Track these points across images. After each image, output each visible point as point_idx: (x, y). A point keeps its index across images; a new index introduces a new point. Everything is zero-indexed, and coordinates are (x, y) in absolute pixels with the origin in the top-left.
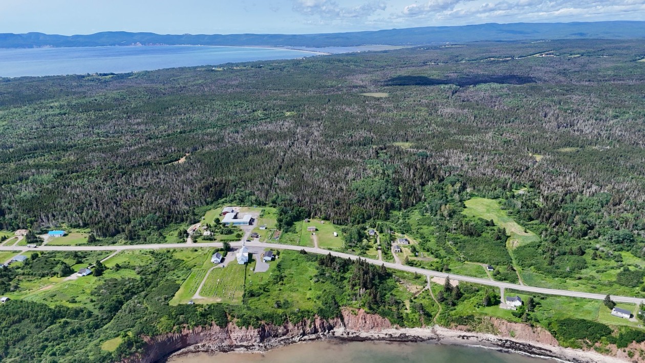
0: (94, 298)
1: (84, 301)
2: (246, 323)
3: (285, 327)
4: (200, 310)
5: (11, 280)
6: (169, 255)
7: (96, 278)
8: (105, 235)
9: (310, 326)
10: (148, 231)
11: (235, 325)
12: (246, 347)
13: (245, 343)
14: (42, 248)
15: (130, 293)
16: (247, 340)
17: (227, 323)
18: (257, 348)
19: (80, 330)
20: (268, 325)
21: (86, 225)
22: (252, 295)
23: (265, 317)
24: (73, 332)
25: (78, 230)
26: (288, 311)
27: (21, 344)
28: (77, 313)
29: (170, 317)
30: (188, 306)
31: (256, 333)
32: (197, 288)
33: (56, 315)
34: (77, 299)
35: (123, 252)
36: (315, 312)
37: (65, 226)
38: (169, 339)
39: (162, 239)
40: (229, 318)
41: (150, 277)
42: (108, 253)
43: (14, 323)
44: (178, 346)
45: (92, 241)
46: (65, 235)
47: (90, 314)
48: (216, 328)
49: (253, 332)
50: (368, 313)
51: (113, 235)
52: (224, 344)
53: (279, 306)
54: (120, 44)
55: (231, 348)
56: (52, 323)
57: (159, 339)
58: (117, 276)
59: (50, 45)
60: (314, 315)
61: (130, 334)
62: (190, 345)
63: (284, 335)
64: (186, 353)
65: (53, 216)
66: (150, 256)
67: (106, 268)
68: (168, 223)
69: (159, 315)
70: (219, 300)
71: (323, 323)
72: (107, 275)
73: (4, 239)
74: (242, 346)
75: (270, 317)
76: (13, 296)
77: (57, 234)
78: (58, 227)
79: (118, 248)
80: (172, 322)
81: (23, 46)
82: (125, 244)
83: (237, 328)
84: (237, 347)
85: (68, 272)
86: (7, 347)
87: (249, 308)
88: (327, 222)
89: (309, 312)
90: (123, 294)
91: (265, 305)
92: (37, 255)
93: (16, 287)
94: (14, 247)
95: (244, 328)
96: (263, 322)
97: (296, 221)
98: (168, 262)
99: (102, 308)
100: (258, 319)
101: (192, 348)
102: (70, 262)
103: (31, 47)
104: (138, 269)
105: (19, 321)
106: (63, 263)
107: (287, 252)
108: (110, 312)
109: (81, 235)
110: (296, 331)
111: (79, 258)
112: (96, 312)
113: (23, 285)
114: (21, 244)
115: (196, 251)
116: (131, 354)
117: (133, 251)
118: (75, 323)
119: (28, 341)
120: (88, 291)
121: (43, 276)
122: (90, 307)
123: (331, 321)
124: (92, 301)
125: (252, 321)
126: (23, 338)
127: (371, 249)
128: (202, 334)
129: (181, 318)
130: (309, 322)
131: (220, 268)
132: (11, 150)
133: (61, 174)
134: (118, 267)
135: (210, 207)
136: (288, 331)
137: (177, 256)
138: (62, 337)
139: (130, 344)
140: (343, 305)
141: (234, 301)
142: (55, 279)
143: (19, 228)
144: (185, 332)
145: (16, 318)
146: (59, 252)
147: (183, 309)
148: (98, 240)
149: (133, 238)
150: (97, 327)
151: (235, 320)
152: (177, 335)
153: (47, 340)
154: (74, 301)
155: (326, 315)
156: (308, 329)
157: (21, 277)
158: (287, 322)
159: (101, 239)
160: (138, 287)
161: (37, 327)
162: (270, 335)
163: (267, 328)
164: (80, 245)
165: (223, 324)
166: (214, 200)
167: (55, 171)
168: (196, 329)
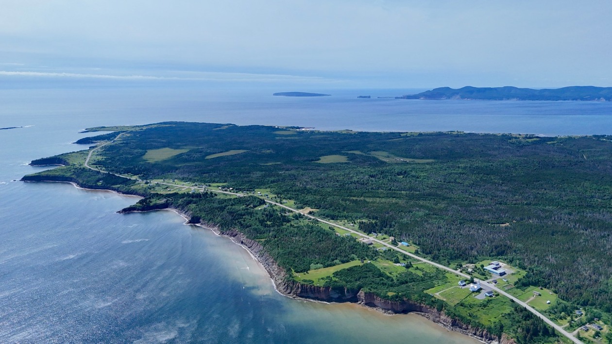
0: (398, 276)
1: (394, 276)
2: (448, 314)
3: (467, 326)
4: (433, 299)
5: (376, 256)
6: (444, 273)
7: (405, 269)
8: (423, 252)
9: (480, 332)
10: (445, 258)
11: (444, 313)
12: (444, 325)
13: (445, 323)
14: (396, 248)
15: (413, 280)
16: (446, 322)
17: (441, 310)
18: (449, 327)
19: (386, 284)
20: (459, 320)
21: (419, 245)
22: (462, 305)
23: (459, 316)
24: (383, 284)
25: (415, 245)
26: (473, 320)
27: (364, 279)
28: (388, 278)
29: (420, 296)
30: (429, 295)
31: (451, 321)
32: (440, 291)
33: (381, 275)
34: (392, 273)
35: (425, 263)
36: (486, 327)
37: (411, 242)
38: (415, 305)
39: (448, 264)
40: (444, 308)
41: (426, 278)
42: (419, 260)
43: (367, 271)
44: (418, 310)
45: (417, 253)
46: (408, 246)
47: (392, 280)
48: (435, 310)
49: (449, 320)
50: (515, 342)
51: (427, 254)
52: (436, 319)
53: (470, 316)
54: (582, 99)
55: (438, 322)
56: (378, 277)
57: (411, 302)
58: (414, 272)
59: (516, 98)
60: (485, 328)
61: (400, 294)
62: (423, 312)
63: (465, 329)
64: (419, 314)
65: (409, 235)
66: (435, 270)
67: (413, 267)
68: (458, 258)
69: (416, 293)
70: (445, 300)
71: (488, 334)
72: (410, 270)
73: (384, 239)
74: (443, 323)
75: (462, 318)
76: (372, 262)
77: (405, 244)
78: (408, 241)
79: (424, 260)
80: (419, 298)
81: (495, 98)
82: (429, 260)
83: (444, 315)
84: (441, 323)
85: (397, 262)
86: (360, 278)
87: (455, 309)
88: (555, 295)
89: (483, 325)
90: (410, 279)
91: (464, 312)
92: (390, 250)
93: (376, 259)
94: (386, 244)
95: (447, 316)
96: (457, 318)
97: (532, 285)
98: (441, 276)
99: (398, 280)
100: (455, 315)
101: (423, 314)
102: (401, 258)
103: (501, 99)
104: (424, 273)
105: (369, 271)
106: (398, 257)
107: (504, 297)
108: (400, 283)
109: (414, 248)
110: (471, 331)
111: (405, 257)
112: (395, 281)
113: (379, 260)
114: (388, 243)
115: (458, 276)
116: (395, 300)
117: (430, 264)
118: (385, 281)
119: (367, 279)
120: (398, 272)
121: (387, 259)
122: (394, 278)
123: (493, 336)
124: (397, 276)
125: (452, 315)
126: (366, 277)
127: (564, 320)
128: (429, 310)
129: (424, 298)
130: (480, 330)
131: (459, 288)
132: (418, 193)
133: (429, 214)
134: (417, 268)
135: (490, 258)
136: (468, 329)
137: (447, 275)
138: (378, 283)
139: (397, 297)
140: (505, 332)
141: (452, 303)
142: (390, 262)
143: (392, 236)
144: (422, 305)
145: (368, 270)
146: (400, 252)
147: (427, 296)
148: (419, 254)
149: (435, 259)
150: (392, 286)
151: (446, 311)
152: (418, 304)
153: (373, 282)
154: (390, 273)
155: (491, 331)
156: (478, 333)
157: (380, 257)
158: (469, 324)
159: (421, 253)
160: (418, 280)
161: (373, 276)
162: (458, 325)
163: (457, 321)
164: (410, 253)
165: (440, 310)
166: (495, 255)
167: (427, 212)
168: (427, 306)
